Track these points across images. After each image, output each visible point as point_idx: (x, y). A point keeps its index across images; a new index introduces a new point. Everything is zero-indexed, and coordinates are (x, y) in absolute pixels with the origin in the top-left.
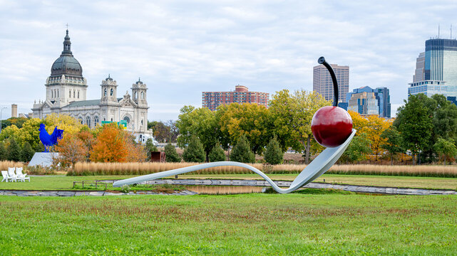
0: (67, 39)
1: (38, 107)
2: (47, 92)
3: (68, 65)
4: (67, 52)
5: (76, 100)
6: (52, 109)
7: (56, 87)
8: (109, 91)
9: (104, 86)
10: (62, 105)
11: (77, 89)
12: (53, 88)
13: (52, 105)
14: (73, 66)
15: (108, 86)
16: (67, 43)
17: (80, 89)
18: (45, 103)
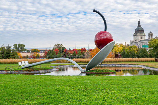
0: (139, 22)
1: (131, 42)
2: (134, 38)
3: (139, 29)
4: (139, 26)
5: (142, 39)
6: (135, 43)
7: (136, 36)
8: (150, 36)
9: (149, 35)
10: (138, 41)
11: (142, 36)
12: (135, 36)
13: (135, 41)
14: (141, 30)
15: (150, 35)
16: (139, 23)
17: (143, 36)
18: (133, 41)
